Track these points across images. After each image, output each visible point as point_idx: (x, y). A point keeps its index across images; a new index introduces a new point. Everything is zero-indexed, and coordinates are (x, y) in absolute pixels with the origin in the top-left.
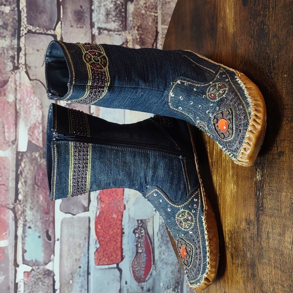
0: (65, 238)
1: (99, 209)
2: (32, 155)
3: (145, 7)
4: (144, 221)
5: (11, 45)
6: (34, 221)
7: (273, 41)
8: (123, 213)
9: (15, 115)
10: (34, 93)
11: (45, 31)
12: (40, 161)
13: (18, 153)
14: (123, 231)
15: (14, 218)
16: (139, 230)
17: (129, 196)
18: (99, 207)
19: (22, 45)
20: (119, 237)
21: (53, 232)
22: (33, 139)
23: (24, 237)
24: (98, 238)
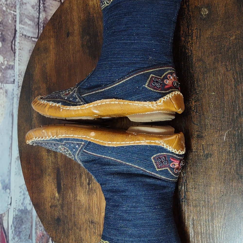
3: (6, 5)
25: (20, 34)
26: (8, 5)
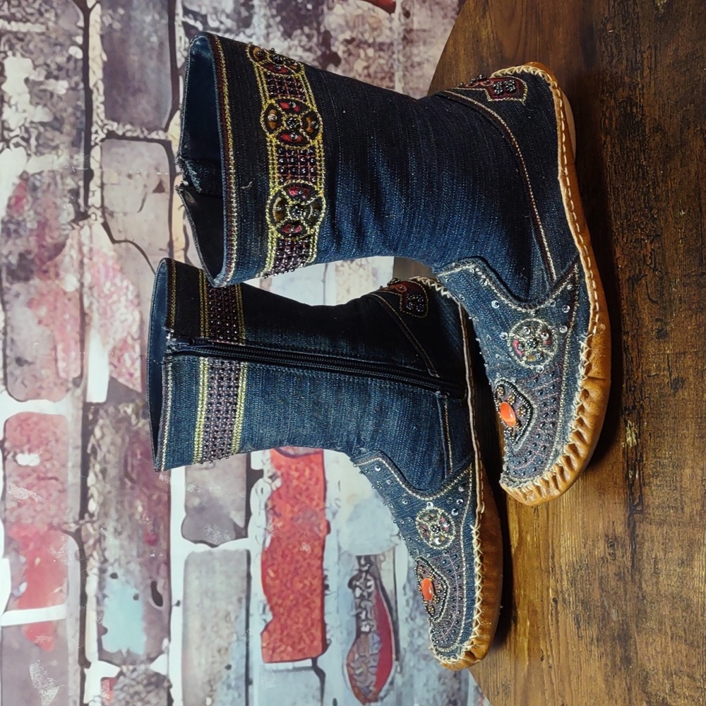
0: (194, 600)
1: (270, 533)
2: (118, 411)
3: (365, 76)
4: (372, 559)
5: (71, 165)
6: (123, 561)
7: (654, 140)
8: (324, 541)
9: (79, 322)
10: (121, 270)
11: (146, 132)
12: (137, 424)
13: (87, 406)
14: (326, 582)
15: (78, 555)
16: (362, 580)
17: (338, 502)
18: (270, 528)
19: (94, 165)
20: (317, 595)
21: (167, 586)
22: (120, 374)
23: (100, 596)
24: (269, 600)
26: (373, 75)
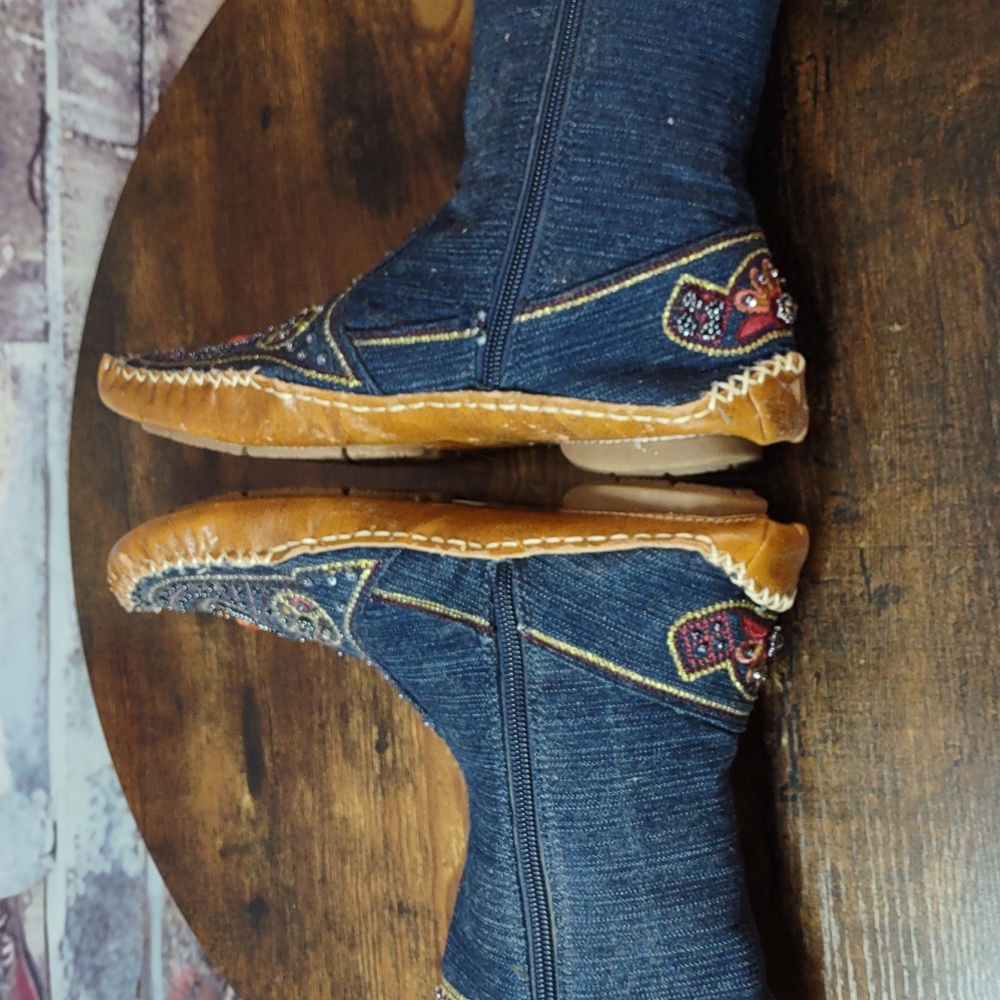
4: (11, 904)
25: (64, 130)
